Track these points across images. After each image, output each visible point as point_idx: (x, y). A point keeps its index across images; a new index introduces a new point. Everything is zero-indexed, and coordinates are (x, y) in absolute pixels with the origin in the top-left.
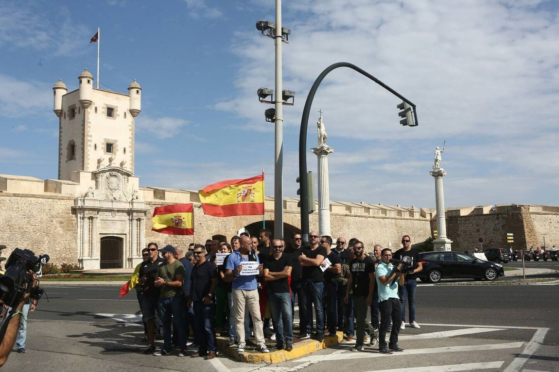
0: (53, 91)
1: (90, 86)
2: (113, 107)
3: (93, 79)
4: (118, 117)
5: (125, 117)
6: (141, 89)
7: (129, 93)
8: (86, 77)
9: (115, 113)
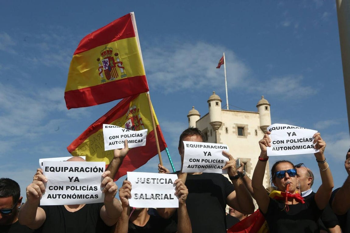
0: (188, 118)
1: (219, 107)
2: (243, 126)
3: (221, 101)
4: (249, 135)
5: (256, 135)
6: (269, 105)
7: (258, 111)
8: (214, 100)
9: (245, 131)
